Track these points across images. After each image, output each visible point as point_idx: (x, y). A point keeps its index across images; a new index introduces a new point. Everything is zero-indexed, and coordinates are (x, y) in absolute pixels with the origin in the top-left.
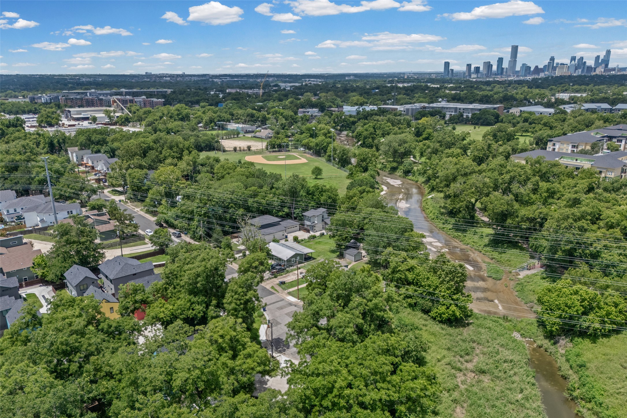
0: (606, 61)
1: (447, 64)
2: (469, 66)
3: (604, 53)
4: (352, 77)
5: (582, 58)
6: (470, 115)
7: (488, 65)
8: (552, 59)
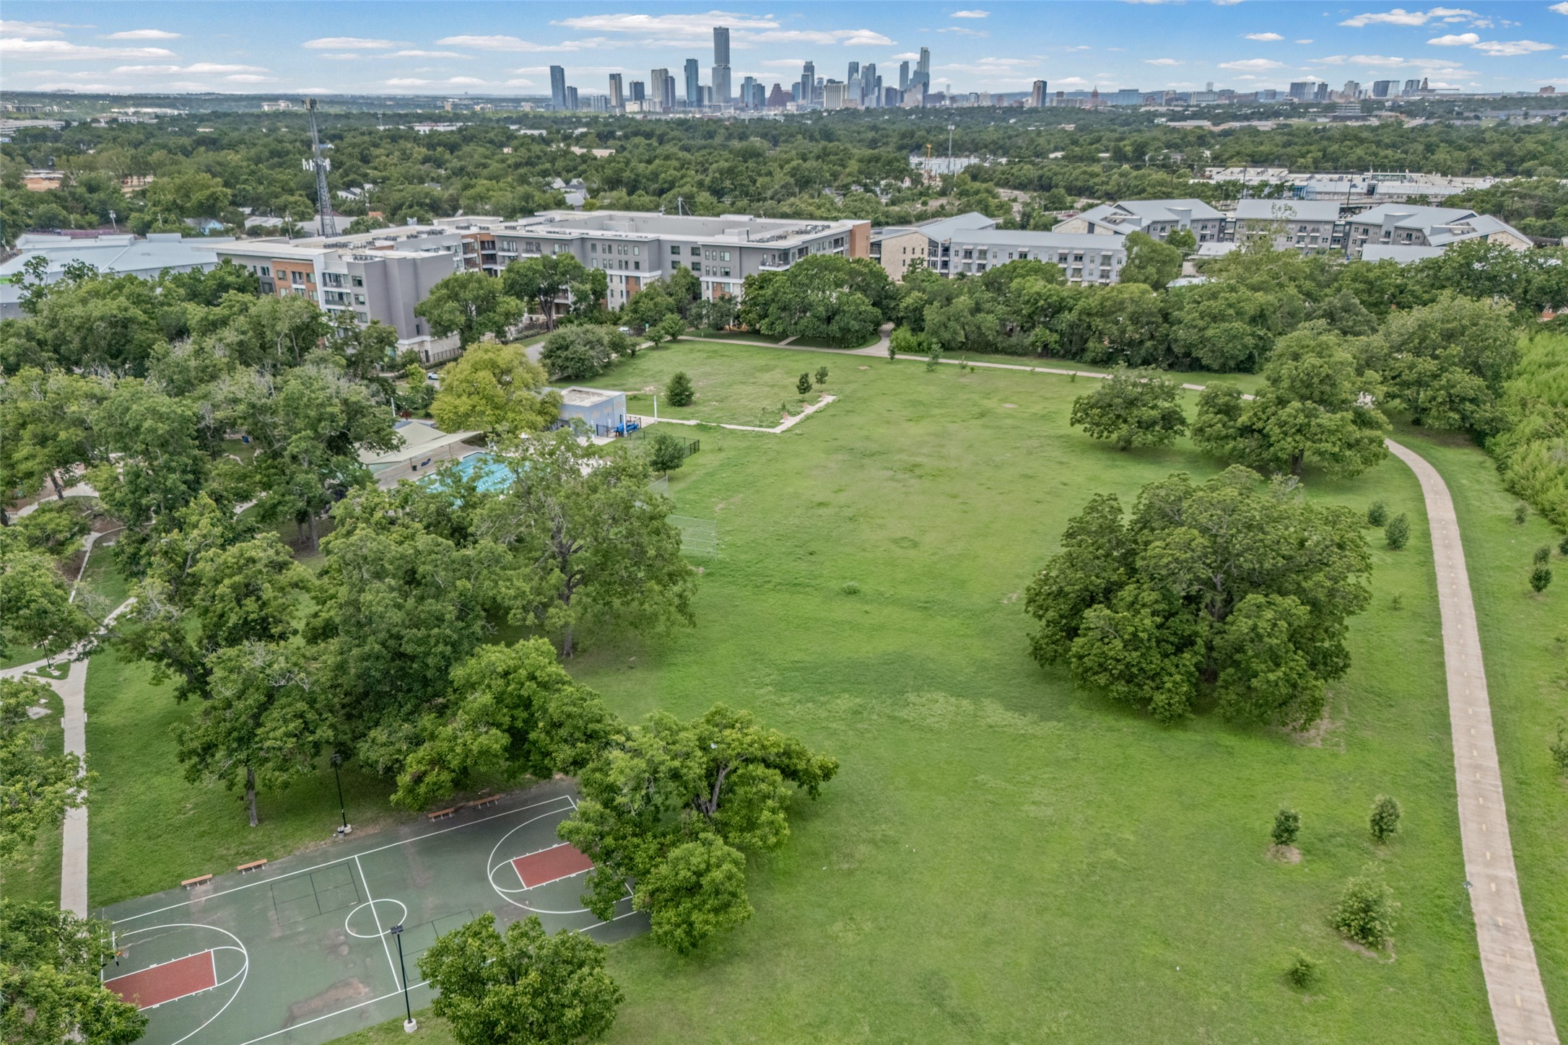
0: (923, 78)
1: (557, 74)
2: (616, 79)
3: (917, 57)
4: (282, 105)
5: (872, 68)
6: (736, 288)
7: (665, 80)
8: (809, 68)
